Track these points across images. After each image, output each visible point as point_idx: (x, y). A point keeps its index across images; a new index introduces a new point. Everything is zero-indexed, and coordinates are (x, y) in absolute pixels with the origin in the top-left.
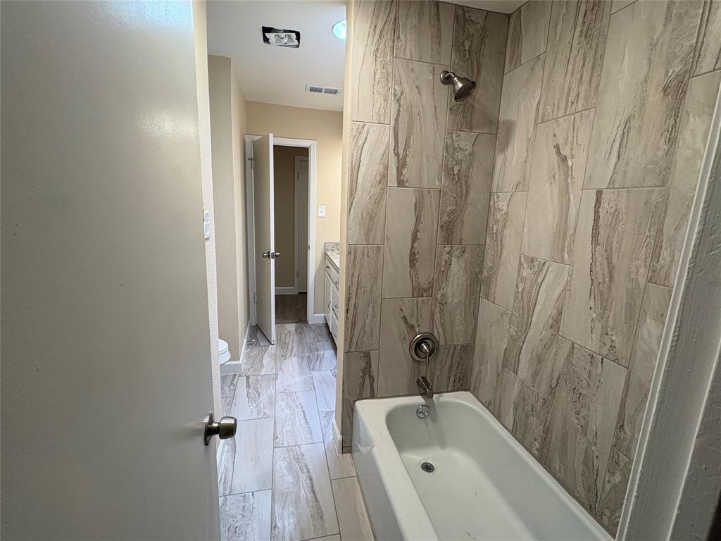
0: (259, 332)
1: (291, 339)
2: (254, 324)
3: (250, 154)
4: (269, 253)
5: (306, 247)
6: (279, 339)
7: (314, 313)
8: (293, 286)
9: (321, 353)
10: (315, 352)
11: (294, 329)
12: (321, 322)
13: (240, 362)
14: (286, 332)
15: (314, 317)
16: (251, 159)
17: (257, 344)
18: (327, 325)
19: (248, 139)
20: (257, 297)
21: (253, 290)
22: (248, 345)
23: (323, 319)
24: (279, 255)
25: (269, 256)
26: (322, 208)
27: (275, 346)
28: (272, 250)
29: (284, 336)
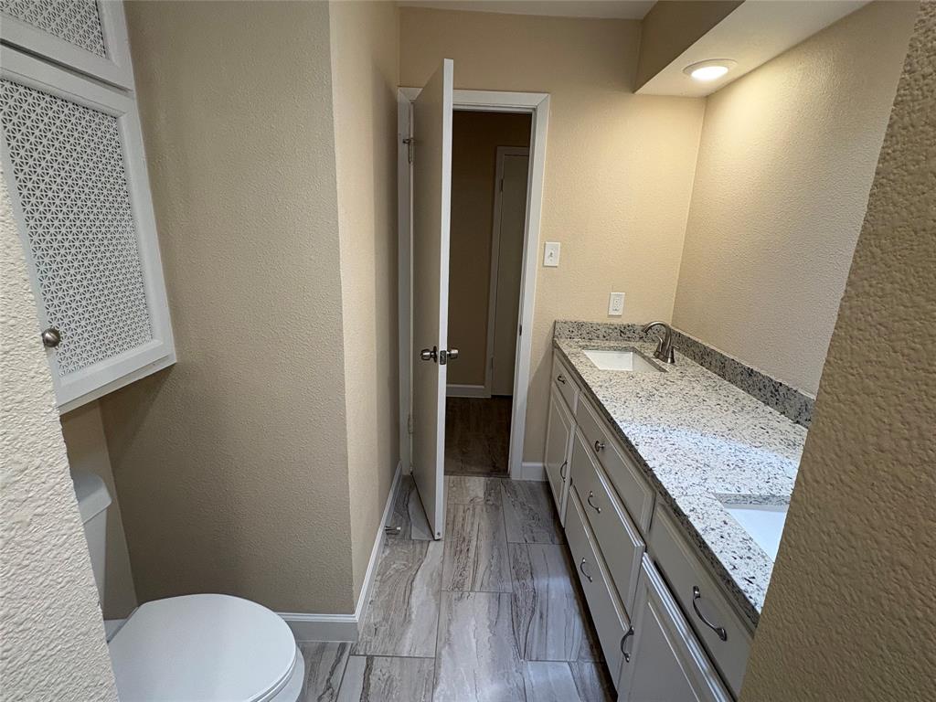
0: (413, 495)
1: (476, 527)
2: (406, 473)
3: (406, 129)
4: (435, 349)
5: (514, 329)
6: (450, 523)
7: (523, 460)
8: (483, 384)
9: (541, 583)
10: (529, 580)
11: (481, 494)
12: (538, 478)
13: (356, 617)
14: (467, 502)
15: (523, 467)
16: (409, 140)
17: (406, 537)
18: (547, 485)
19: (404, 96)
20: (415, 421)
21: (406, 411)
22: (388, 534)
23: (541, 473)
24: (456, 355)
25: (435, 357)
26: (554, 247)
27: (441, 544)
28: (443, 346)
29: (461, 513)
